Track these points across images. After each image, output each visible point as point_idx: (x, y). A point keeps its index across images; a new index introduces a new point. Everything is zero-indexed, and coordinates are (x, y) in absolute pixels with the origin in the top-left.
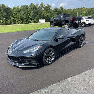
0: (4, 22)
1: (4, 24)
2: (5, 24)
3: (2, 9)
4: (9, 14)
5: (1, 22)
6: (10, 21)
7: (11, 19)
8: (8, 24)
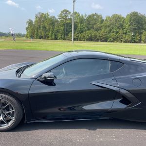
0: (130, 39)
1: (129, 42)
2: (131, 42)
3: (132, 19)
4: (141, 27)
5: (126, 38)
6: (140, 37)
7: (142, 35)
8: (135, 42)
